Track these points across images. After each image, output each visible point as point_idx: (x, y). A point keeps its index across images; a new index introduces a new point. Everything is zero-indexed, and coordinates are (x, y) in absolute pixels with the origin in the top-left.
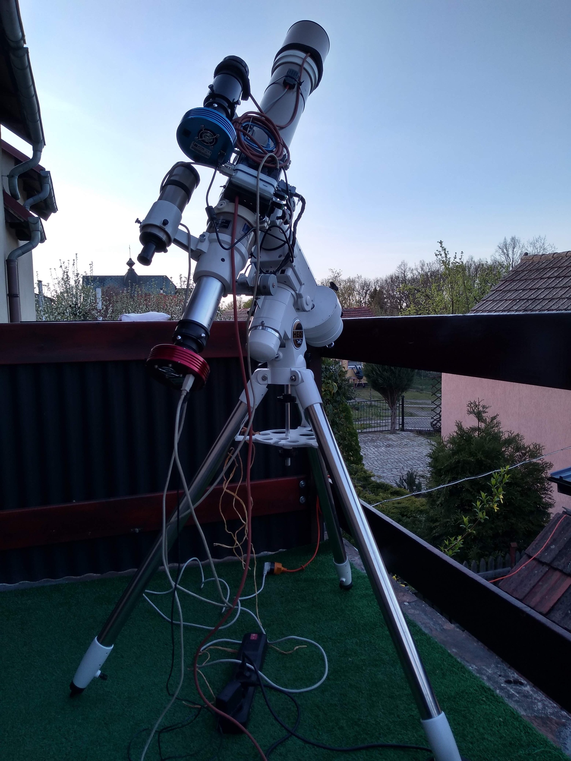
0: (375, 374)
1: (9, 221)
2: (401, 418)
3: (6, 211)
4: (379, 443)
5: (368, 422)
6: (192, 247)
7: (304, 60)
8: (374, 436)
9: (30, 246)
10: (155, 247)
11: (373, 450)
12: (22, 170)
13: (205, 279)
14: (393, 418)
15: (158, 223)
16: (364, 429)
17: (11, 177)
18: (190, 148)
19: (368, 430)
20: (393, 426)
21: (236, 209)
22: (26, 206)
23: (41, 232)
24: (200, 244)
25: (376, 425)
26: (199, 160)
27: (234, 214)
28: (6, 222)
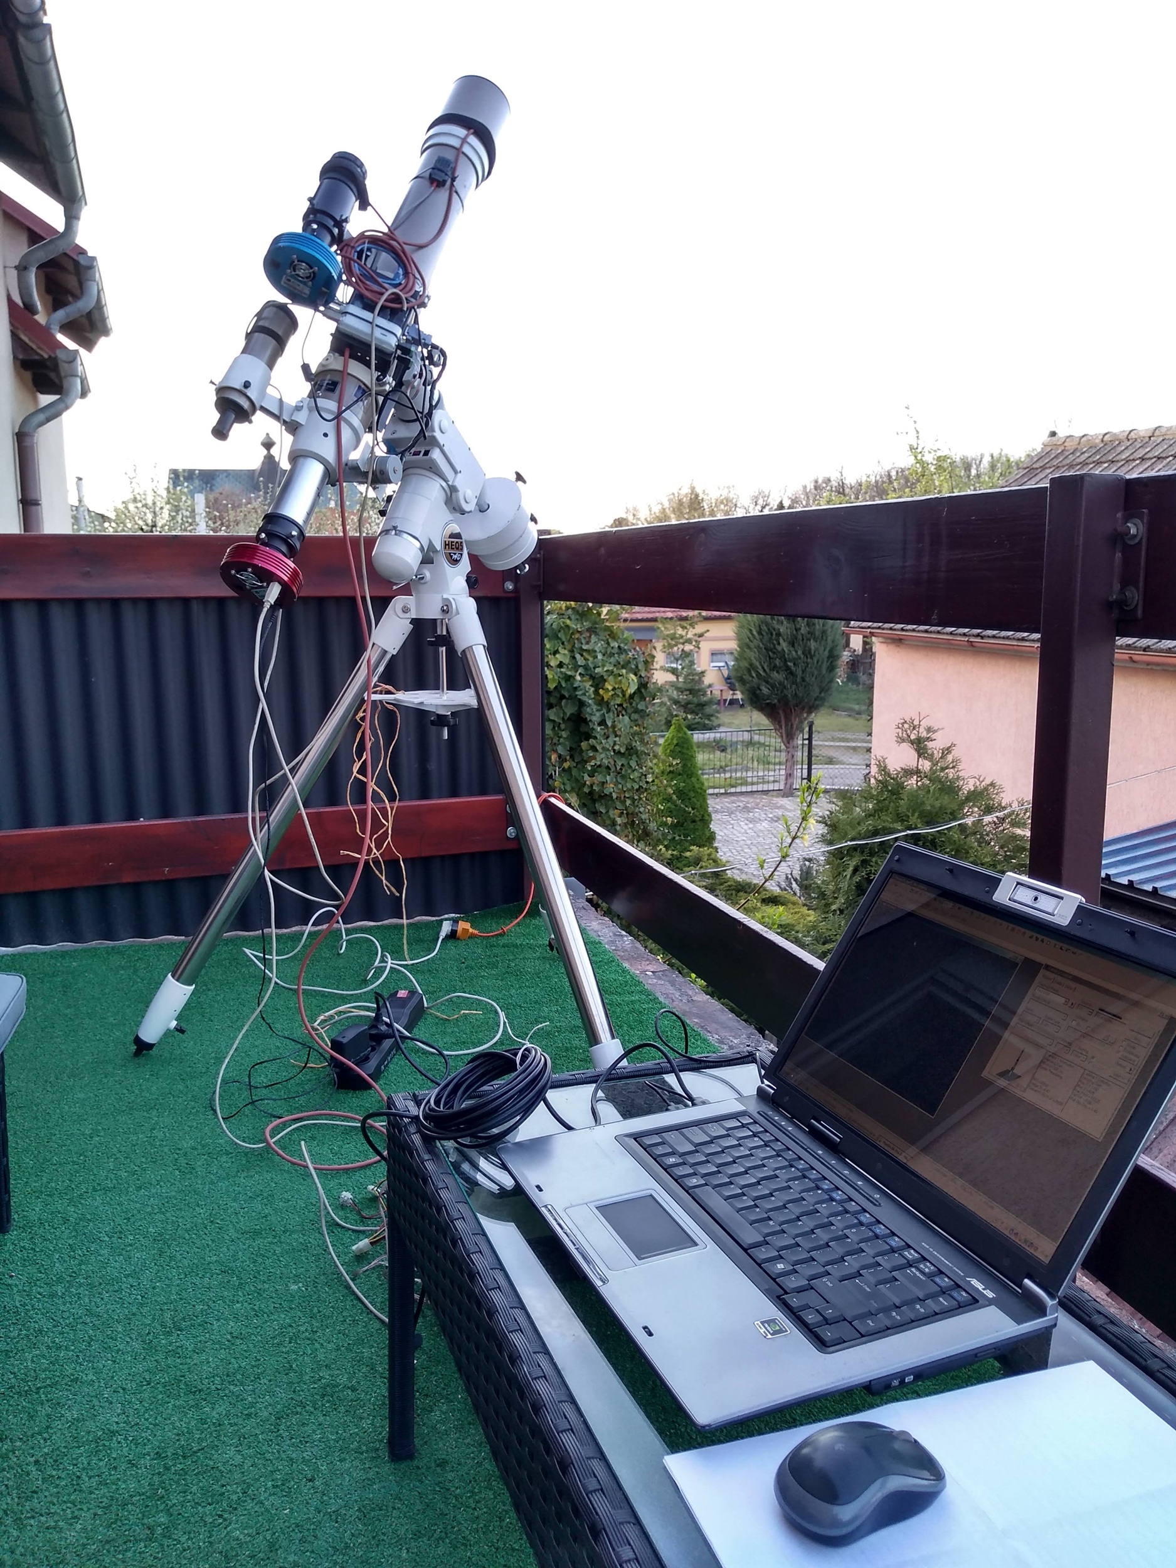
0: (754, 675)
1: (21, 357)
2: (805, 767)
3: (14, 336)
4: (758, 813)
5: (739, 774)
6: (286, 417)
7: (464, 141)
8: (750, 801)
9: (62, 406)
10: (234, 416)
11: (745, 827)
12: (43, 256)
13: (301, 460)
14: (789, 764)
15: (238, 385)
16: (732, 786)
17: (22, 268)
18: (282, 283)
19: (738, 789)
20: (789, 781)
21: (345, 365)
22: (52, 326)
23: (81, 378)
24: (296, 412)
25: (755, 780)
26: (296, 298)
27: (343, 373)
28: (15, 358)
